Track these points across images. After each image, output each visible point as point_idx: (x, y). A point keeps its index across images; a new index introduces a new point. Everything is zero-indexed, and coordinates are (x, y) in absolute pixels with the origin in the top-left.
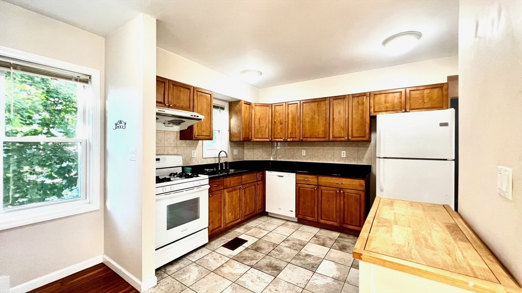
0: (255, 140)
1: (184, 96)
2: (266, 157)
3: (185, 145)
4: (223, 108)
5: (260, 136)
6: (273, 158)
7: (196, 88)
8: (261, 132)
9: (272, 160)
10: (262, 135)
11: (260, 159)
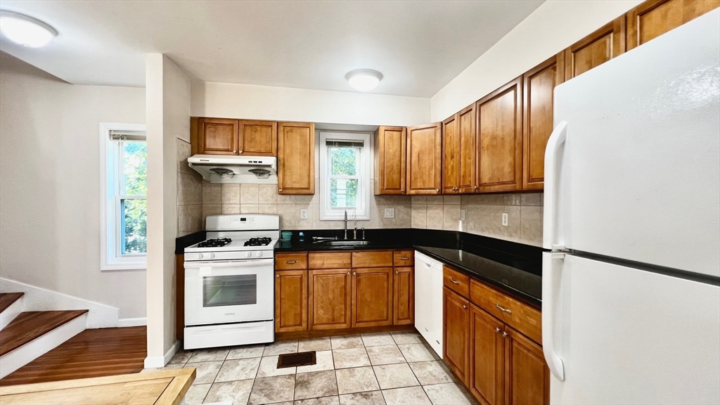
0: (413, 192)
1: (261, 137)
2: (451, 224)
3: (290, 202)
4: (360, 144)
5: (419, 185)
6: (463, 227)
7: (282, 122)
8: (421, 177)
9: (460, 230)
10: (424, 183)
11: (439, 227)
